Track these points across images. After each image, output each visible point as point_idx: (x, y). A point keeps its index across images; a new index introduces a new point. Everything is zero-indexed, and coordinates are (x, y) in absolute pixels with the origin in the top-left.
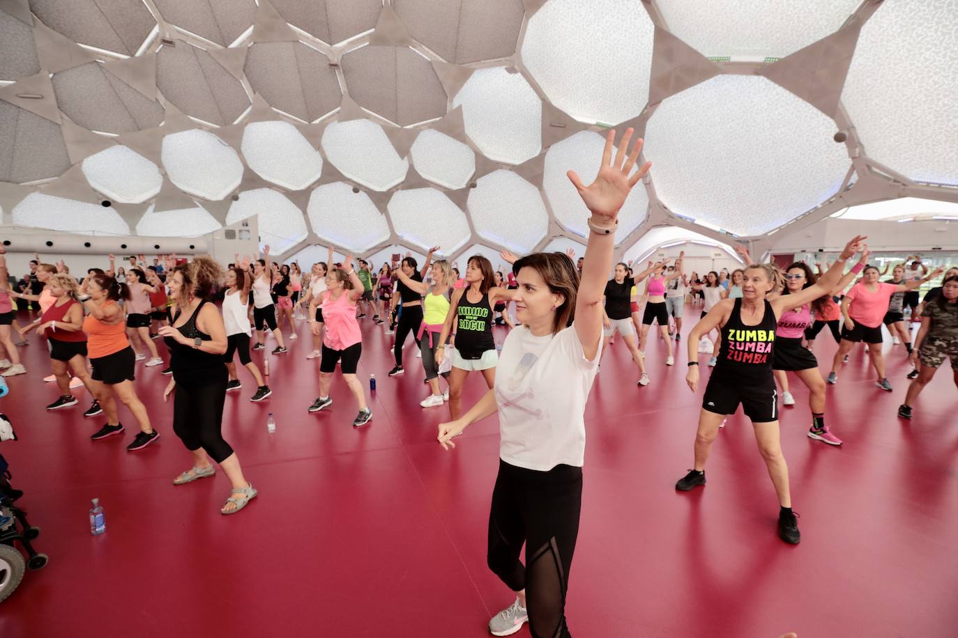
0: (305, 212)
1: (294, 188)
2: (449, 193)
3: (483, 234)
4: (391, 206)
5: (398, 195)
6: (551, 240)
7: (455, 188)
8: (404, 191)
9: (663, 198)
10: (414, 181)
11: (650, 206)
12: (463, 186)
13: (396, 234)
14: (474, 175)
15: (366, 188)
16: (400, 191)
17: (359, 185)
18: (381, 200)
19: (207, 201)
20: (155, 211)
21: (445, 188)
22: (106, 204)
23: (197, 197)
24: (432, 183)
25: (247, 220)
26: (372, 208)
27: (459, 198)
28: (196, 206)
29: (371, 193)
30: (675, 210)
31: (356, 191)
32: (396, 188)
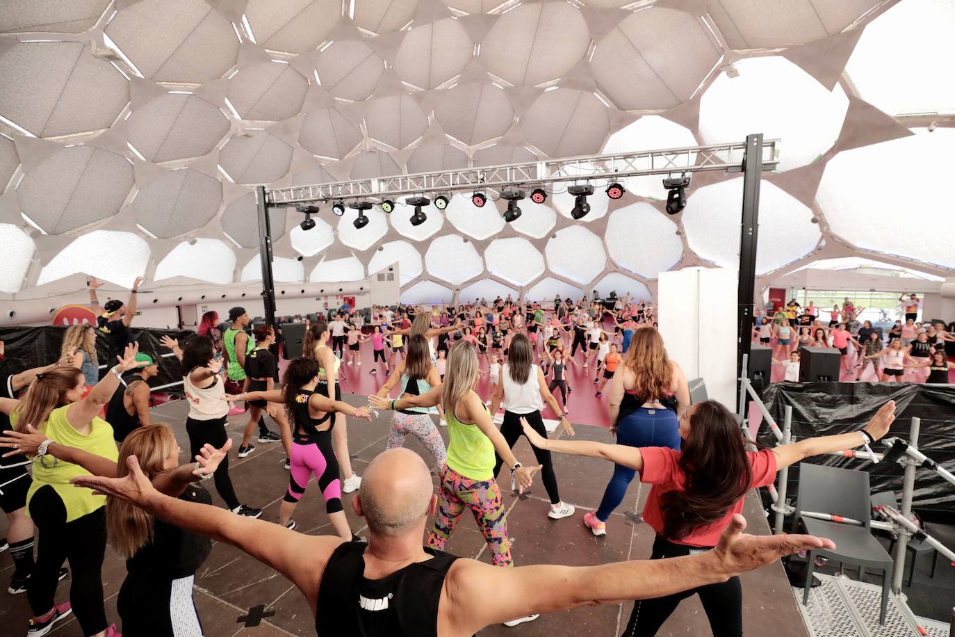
0: (423, 257)
1: (419, 239)
2: (534, 241)
3: (554, 269)
4: (488, 252)
5: (495, 243)
6: (606, 274)
7: (538, 237)
8: (499, 240)
9: (693, 246)
10: (507, 234)
11: (684, 252)
12: (543, 236)
13: (487, 271)
14: (554, 228)
15: (472, 238)
16: (496, 240)
17: (468, 236)
18: (481, 246)
19: (359, 251)
20: (325, 261)
21: (530, 237)
22: (300, 259)
23: (353, 249)
24: (521, 234)
25: (392, 266)
26: (474, 253)
27: (540, 245)
28: (353, 256)
29: (475, 242)
30: (702, 254)
31: (465, 241)
32: (493, 237)
